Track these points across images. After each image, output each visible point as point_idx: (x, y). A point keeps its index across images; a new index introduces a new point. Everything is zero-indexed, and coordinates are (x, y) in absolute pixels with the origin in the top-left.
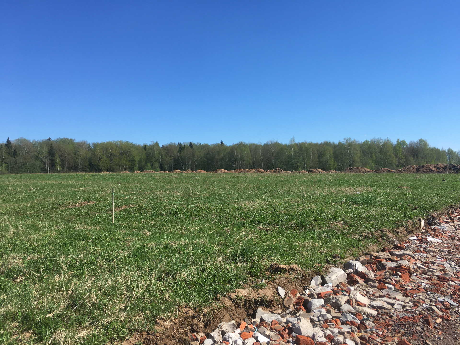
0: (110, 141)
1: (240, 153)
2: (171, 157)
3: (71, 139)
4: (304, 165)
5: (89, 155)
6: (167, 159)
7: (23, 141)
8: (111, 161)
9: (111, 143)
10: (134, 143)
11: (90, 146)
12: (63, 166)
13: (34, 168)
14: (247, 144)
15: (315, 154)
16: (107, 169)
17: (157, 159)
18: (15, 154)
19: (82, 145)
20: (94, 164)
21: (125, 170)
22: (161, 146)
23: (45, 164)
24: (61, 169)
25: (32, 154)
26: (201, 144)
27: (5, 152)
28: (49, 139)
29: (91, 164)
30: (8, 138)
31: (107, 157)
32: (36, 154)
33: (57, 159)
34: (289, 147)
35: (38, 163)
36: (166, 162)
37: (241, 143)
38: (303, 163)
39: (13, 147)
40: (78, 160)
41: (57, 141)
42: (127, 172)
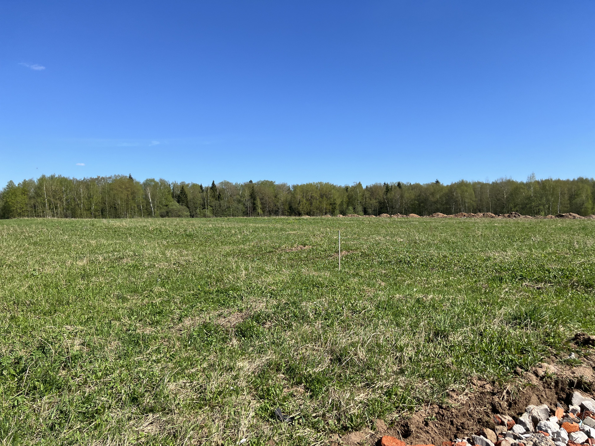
0: (310, 182)
1: (461, 194)
2: (376, 199)
3: (272, 182)
4: (549, 208)
5: (289, 197)
6: (371, 202)
7: (226, 184)
8: (311, 204)
9: (311, 185)
10: (335, 184)
11: (290, 189)
12: (263, 209)
13: (237, 212)
14: (470, 183)
15: (565, 194)
16: (307, 213)
17: (360, 202)
18: (219, 198)
19: (282, 187)
20: (294, 207)
21: (326, 214)
22: (364, 187)
23: (247, 207)
24: (262, 213)
25: (235, 198)
26: (412, 184)
27: (210, 195)
28: (251, 182)
29: (290, 208)
30: (213, 181)
31: (307, 200)
32: (238, 197)
33: (258, 202)
34: (528, 185)
35: (241, 206)
36: (370, 206)
37: (462, 181)
38: (547, 206)
39: (218, 190)
40: (278, 204)
41: (258, 184)
42: (329, 216)
